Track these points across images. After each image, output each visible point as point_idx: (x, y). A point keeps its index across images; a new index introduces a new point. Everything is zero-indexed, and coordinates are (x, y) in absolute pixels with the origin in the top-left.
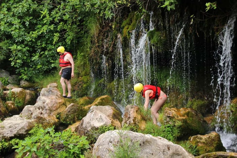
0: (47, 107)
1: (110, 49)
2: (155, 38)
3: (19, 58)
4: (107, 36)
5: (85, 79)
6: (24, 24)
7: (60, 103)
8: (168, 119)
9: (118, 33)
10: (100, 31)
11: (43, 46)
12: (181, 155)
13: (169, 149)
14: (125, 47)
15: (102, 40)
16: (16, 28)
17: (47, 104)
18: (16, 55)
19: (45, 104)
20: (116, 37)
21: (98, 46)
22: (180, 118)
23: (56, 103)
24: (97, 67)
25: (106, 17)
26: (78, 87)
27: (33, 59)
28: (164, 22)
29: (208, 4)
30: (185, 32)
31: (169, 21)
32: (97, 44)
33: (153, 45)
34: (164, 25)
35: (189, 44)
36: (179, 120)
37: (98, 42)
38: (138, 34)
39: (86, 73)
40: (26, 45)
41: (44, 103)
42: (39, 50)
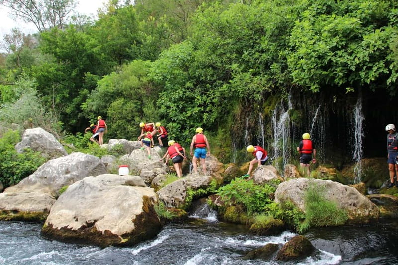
0: (211, 169)
1: (253, 125)
2: (295, 116)
3: (173, 133)
4: (249, 115)
5: (227, 149)
6: (178, 107)
7: (220, 165)
8: (323, 174)
9: (259, 112)
10: (243, 111)
11: (191, 124)
12: (356, 194)
13: (346, 190)
14: (266, 123)
15: (245, 118)
16: (173, 110)
17: (211, 166)
18: (172, 131)
19: (210, 166)
20: (258, 115)
21: (241, 123)
22: (331, 173)
23: (218, 165)
24: (240, 139)
25: (256, 99)
26: (222, 156)
27: (184, 134)
28: (302, 103)
29: (348, 88)
30: (321, 110)
31: (307, 103)
32: (240, 122)
33: (293, 121)
34: (302, 105)
35: (325, 119)
36: (331, 175)
37: (241, 120)
38: (279, 113)
39: (227, 145)
40: (178, 123)
41: (208, 165)
42: (188, 127)
